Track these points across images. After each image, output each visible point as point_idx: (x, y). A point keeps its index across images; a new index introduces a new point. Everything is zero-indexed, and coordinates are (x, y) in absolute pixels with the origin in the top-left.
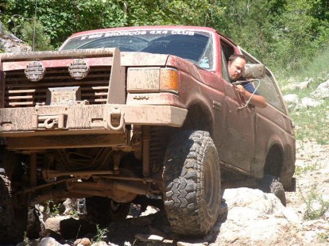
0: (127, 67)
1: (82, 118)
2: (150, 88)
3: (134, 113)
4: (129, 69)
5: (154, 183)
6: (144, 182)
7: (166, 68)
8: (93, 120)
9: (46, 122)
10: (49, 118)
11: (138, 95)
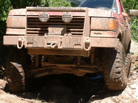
0: (91, 17)
1: (70, 43)
2: (103, 29)
3: (96, 42)
4: (92, 18)
5: (97, 68)
6: (92, 67)
7: (111, 19)
8: (75, 45)
9: (51, 44)
10: (53, 42)
11: (96, 32)
